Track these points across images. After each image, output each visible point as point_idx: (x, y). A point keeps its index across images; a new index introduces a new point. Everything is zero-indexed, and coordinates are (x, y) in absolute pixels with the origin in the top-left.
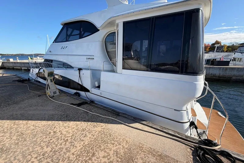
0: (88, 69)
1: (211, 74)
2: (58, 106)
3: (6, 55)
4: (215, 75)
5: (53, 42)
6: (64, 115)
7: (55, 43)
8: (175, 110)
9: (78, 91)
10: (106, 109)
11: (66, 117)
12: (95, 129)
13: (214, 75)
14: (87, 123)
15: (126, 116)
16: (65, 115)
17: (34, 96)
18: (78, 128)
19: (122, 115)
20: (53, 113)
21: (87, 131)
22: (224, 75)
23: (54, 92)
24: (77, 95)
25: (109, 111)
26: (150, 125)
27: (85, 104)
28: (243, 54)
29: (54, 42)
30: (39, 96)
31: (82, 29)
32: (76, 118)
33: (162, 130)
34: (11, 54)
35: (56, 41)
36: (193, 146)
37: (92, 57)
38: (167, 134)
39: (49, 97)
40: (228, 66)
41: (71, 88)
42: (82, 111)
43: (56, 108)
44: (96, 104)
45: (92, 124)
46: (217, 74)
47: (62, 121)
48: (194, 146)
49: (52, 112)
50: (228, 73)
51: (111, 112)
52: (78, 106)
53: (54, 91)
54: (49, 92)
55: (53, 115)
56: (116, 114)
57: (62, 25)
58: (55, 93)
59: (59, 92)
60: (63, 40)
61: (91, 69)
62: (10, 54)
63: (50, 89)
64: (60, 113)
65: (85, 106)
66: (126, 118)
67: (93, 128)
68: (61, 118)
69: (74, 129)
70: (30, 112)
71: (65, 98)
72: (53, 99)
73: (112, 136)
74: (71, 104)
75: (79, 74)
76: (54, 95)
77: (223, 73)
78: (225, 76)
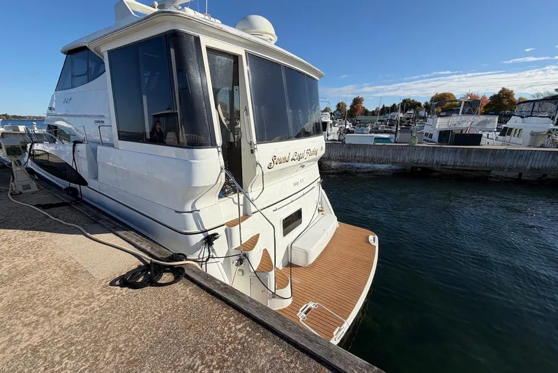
1: (437, 163)
3: (25, 117)
4: (446, 165)
8: (176, 212)
10: (87, 214)
13: (442, 165)
15: (106, 223)
19: (102, 222)
22: (464, 166)
23: (24, 186)
28: (525, 119)
34: (38, 116)
37: (102, 119)
39: (11, 193)
40: (479, 145)
46: (448, 164)
50: (474, 162)
57: (65, 53)
59: (38, 186)
62: (35, 117)
66: (104, 226)
74: (36, 206)
75: (73, 151)
76: (25, 192)
77: (462, 161)
78: (466, 168)
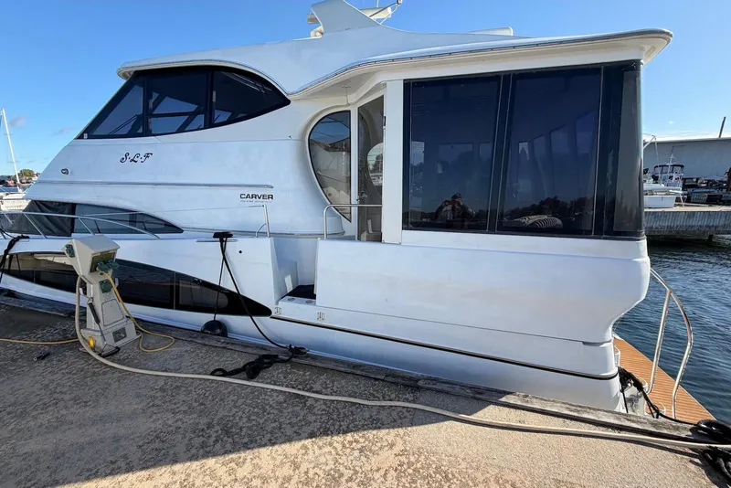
0: (261, 234)
2: (162, 390)
5: (81, 137)
6: (210, 426)
7: (86, 141)
8: (584, 343)
9: (219, 317)
10: (364, 373)
11: (227, 432)
12: (375, 461)
14: (331, 444)
15: (445, 387)
16: (217, 428)
17: (14, 360)
18: (306, 473)
19: (431, 386)
20: (153, 426)
21: (350, 479)
23: (115, 333)
24: (219, 331)
25: (376, 379)
26: (537, 406)
27: (270, 364)
29: (86, 135)
30: (41, 358)
31: (214, 93)
32: (272, 432)
33: (580, 415)
35: (91, 131)
36: (691, 452)
37: (267, 192)
38: (602, 428)
39: (100, 355)
41: (180, 307)
42: (275, 394)
43: (157, 402)
44: (314, 358)
45: (351, 443)
47: (215, 455)
48: (691, 449)
49: (145, 425)
51: (383, 380)
52: (251, 377)
53: (115, 329)
54: (92, 336)
55: (157, 437)
56: (408, 386)
57: (124, 76)
58: (119, 334)
59: (136, 328)
60: (118, 129)
61: (272, 235)
63: (98, 321)
64: (190, 419)
65: (276, 371)
66: (447, 393)
67: (363, 459)
68: (203, 445)
69: (293, 482)
70: (32, 446)
71: (171, 350)
72: (119, 362)
73: (453, 475)
74: (212, 374)
75: (223, 251)
76: (119, 344)
